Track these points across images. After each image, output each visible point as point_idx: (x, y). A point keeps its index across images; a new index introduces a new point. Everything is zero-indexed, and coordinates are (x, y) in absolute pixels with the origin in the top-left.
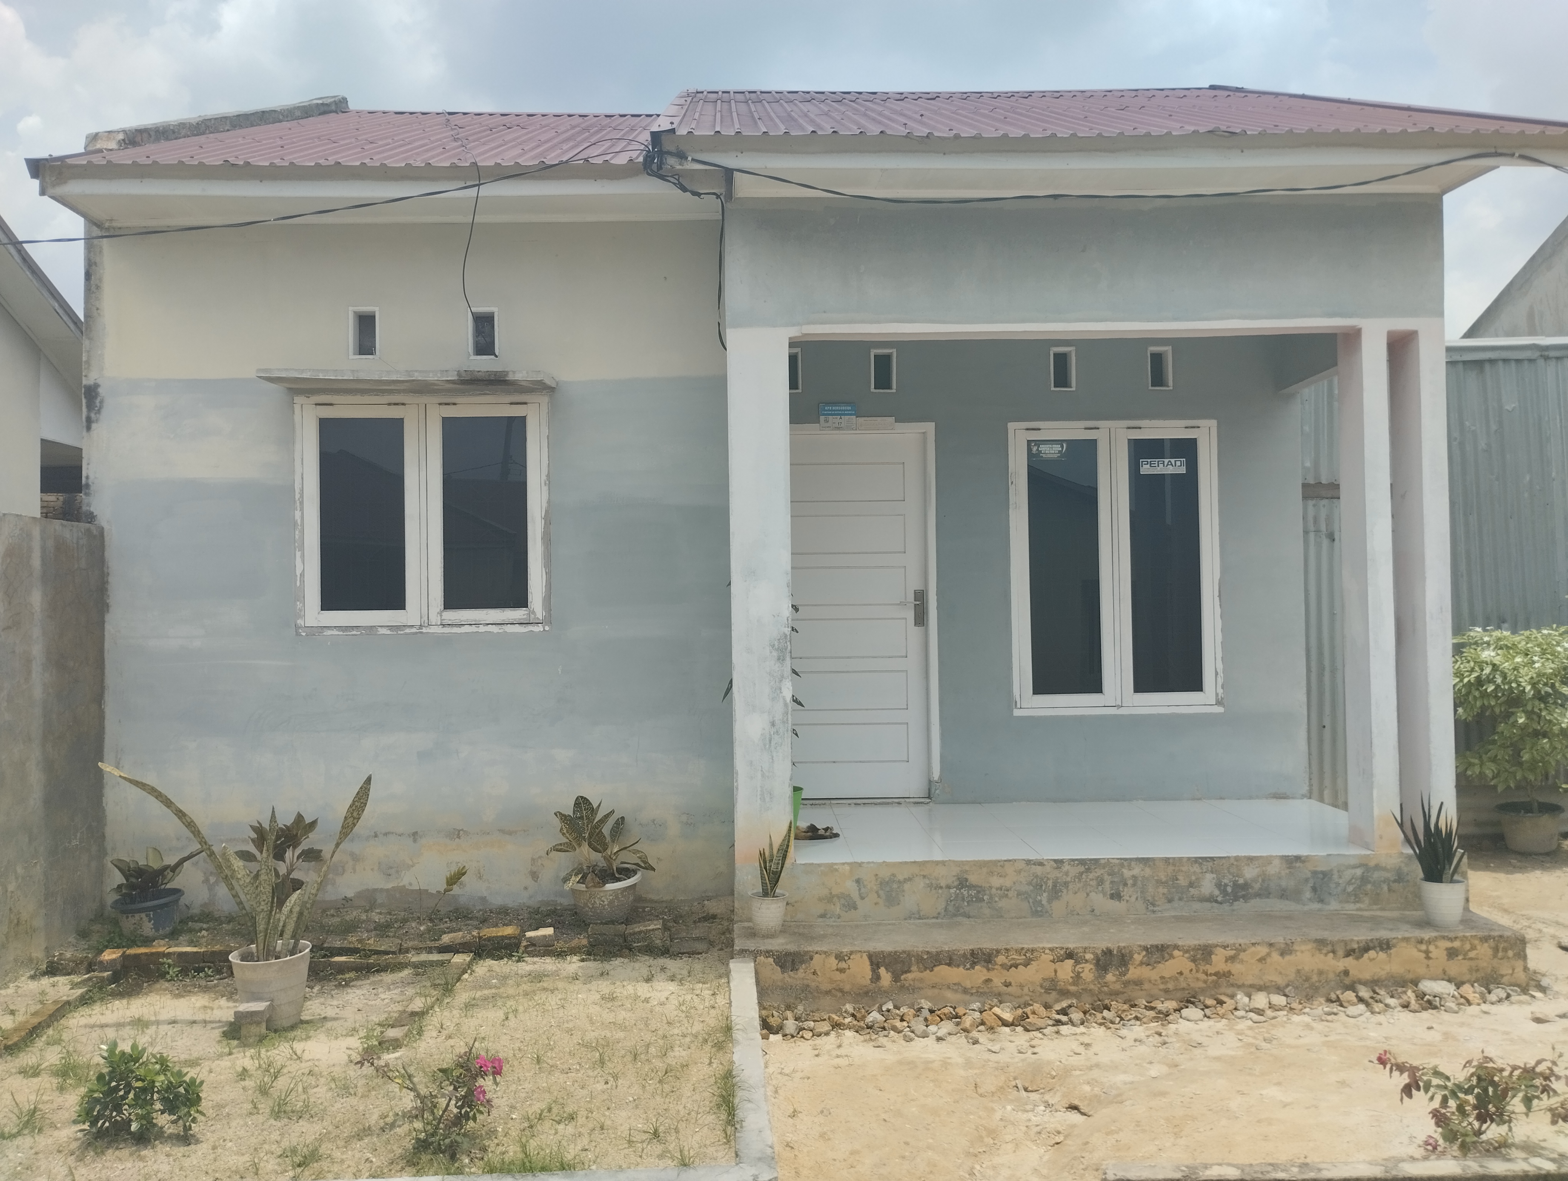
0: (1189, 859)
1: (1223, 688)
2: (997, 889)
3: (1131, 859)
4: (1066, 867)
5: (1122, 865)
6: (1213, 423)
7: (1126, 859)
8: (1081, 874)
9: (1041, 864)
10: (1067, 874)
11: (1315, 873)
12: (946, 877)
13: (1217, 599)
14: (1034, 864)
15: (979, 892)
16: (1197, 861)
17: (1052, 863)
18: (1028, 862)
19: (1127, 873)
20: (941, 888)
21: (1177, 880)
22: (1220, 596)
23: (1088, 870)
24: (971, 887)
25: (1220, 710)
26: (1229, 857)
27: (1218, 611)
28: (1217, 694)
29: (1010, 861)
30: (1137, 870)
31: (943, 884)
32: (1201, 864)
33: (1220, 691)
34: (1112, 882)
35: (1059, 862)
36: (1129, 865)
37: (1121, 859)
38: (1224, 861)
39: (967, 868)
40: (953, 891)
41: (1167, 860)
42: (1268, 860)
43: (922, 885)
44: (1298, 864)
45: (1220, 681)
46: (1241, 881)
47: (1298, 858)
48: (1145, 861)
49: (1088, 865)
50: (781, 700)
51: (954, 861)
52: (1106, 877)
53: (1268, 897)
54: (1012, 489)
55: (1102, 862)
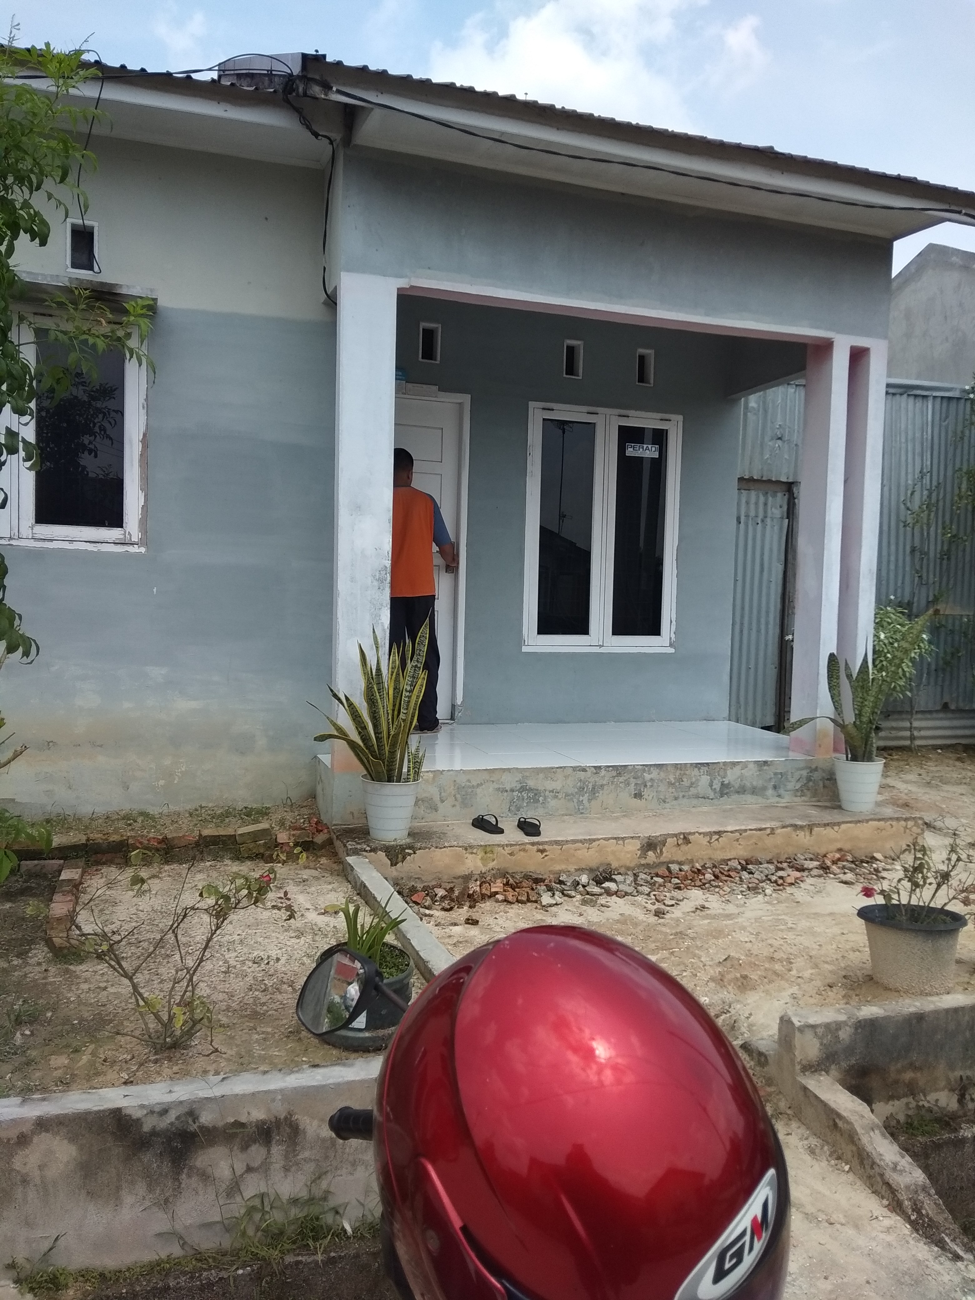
0: (691, 764)
1: (675, 633)
2: (550, 792)
3: (651, 765)
4: (603, 772)
5: (644, 771)
6: (680, 418)
7: (646, 765)
8: (614, 777)
9: (584, 770)
10: (603, 777)
11: (775, 774)
12: (510, 782)
13: (675, 562)
14: (579, 771)
15: (536, 794)
16: (698, 766)
17: (593, 769)
18: (574, 769)
19: (647, 776)
20: (507, 791)
21: (683, 781)
22: (677, 560)
23: (619, 775)
24: (531, 790)
25: (672, 650)
26: (719, 763)
27: (675, 572)
28: (670, 638)
29: (561, 768)
30: (655, 774)
31: (508, 788)
32: (699, 769)
33: (673, 636)
34: (636, 784)
35: (598, 768)
36: (649, 770)
37: (643, 765)
38: (715, 766)
39: (527, 774)
40: (516, 793)
41: (676, 766)
42: (745, 765)
43: (491, 789)
44: (765, 768)
45: (673, 628)
46: (726, 782)
47: (765, 763)
48: (659, 766)
49: (619, 770)
50: (380, 625)
51: (517, 769)
52: (632, 780)
53: (743, 794)
54: (529, 459)
55: (630, 768)
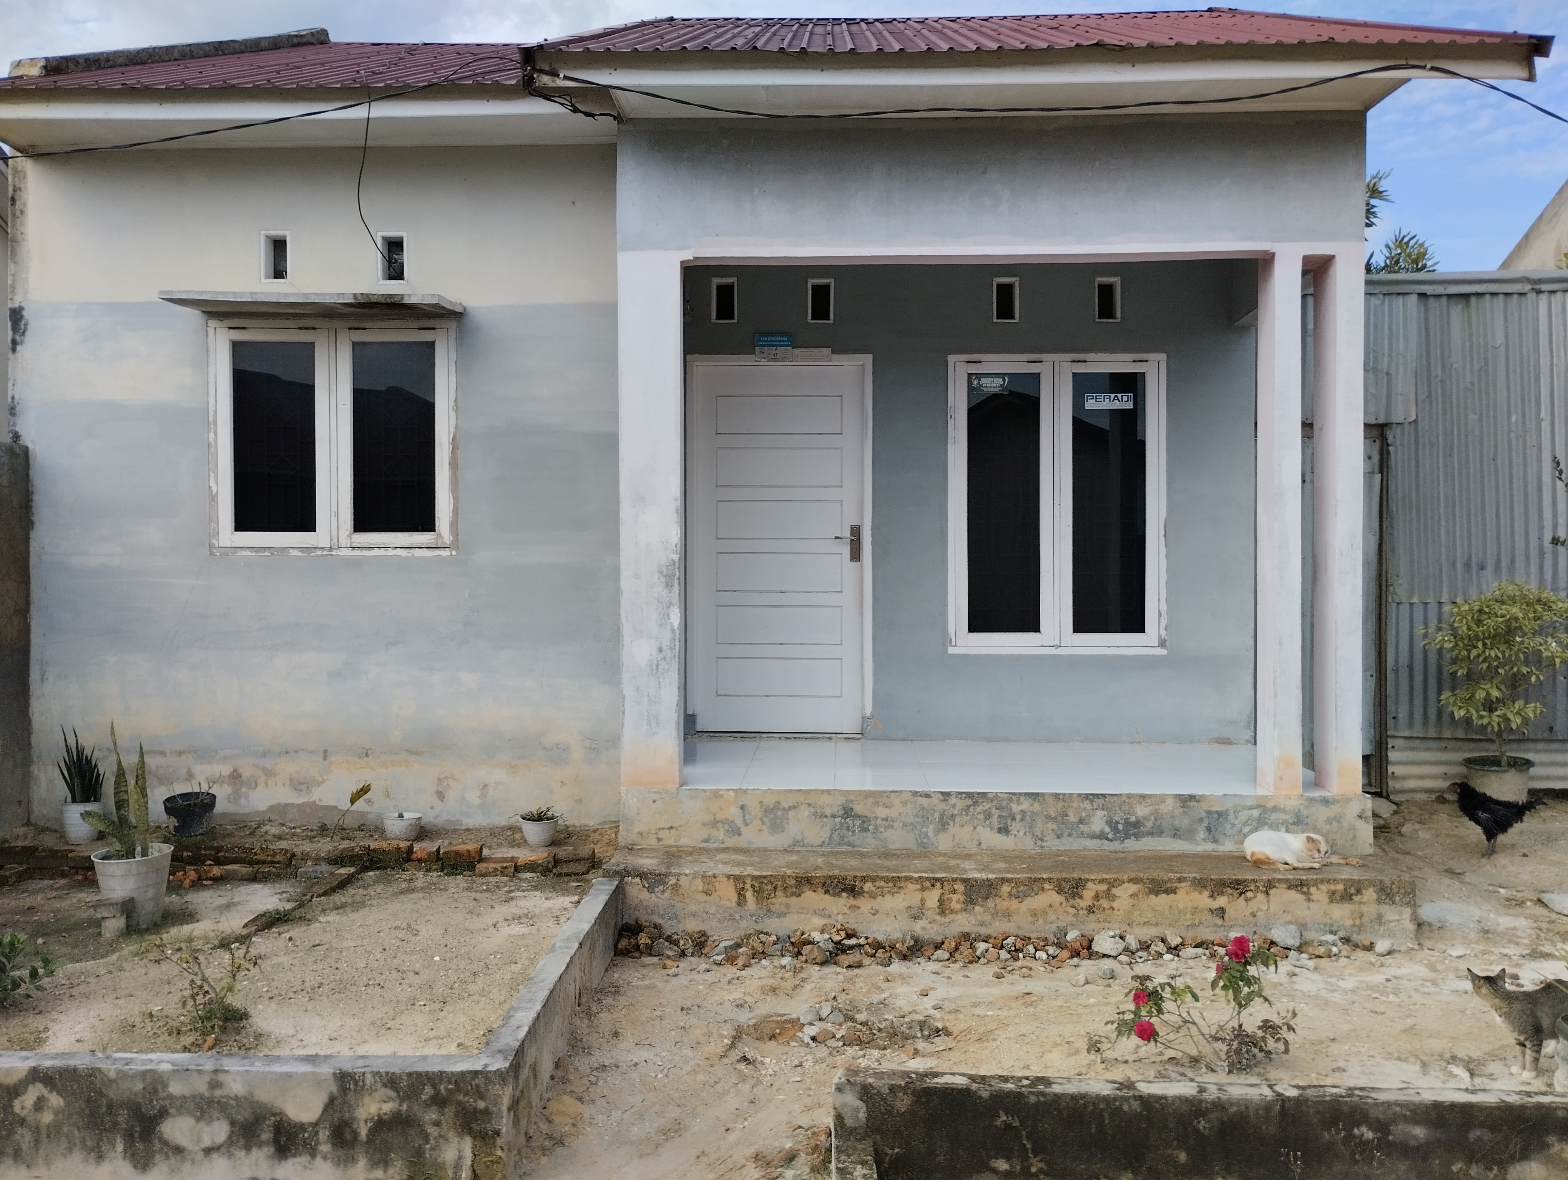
0: (1079, 795)
1: (1166, 629)
2: (883, 820)
3: (1020, 794)
4: (953, 800)
5: (1011, 800)
6: (1163, 357)
7: (1014, 794)
8: (969, 807)
9: (927, 796)
10: (954, 806)
11: (1209, 813)
12: (832, 806)
13: (1162, 539)
14: (921, 796)
15: (864, 822)
16: (1088, 797)
17: (940, 795)
18: (915, 794)
19: (1015, 808)
20: (826, 816)
21: (1067, 816)
22: (1165, 536)
23: (976, 803)
24: (858, 816)
25: (1163, 652)
26: (1121, 795)
27: (1163, 551)
28: (1160, 636)
29: (896, 792)
30: (1025, 805)
31: (828, 813)
32: (1091, 801)
33: (1163, 633)
34: (1000, 816)
35: (946, 795)
36: (1018, 800)
37: (1010, 793)
38: (1115, 798)
39: (853, 798)
40: (837, 820)
41: (1056, 796)
42: (1162, 798)
43: (807, 813)
44: (1192, 804)
45: (1164, 623)
46: (1133, 819)
47: (1192, 797)
48: (1034, 796)
49: (976, 798)
50: (669, 627)
51: (839, 790)
52: (994, 811)
53: (1160, 836)
54: (950, 423)
55: (990, 795)
